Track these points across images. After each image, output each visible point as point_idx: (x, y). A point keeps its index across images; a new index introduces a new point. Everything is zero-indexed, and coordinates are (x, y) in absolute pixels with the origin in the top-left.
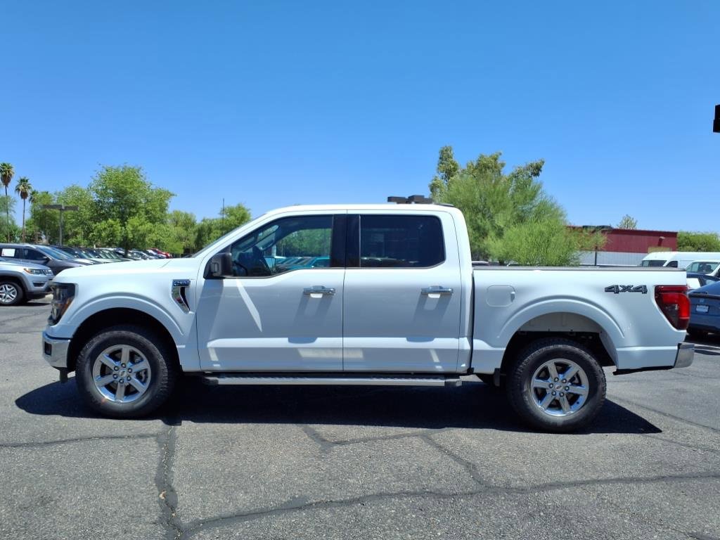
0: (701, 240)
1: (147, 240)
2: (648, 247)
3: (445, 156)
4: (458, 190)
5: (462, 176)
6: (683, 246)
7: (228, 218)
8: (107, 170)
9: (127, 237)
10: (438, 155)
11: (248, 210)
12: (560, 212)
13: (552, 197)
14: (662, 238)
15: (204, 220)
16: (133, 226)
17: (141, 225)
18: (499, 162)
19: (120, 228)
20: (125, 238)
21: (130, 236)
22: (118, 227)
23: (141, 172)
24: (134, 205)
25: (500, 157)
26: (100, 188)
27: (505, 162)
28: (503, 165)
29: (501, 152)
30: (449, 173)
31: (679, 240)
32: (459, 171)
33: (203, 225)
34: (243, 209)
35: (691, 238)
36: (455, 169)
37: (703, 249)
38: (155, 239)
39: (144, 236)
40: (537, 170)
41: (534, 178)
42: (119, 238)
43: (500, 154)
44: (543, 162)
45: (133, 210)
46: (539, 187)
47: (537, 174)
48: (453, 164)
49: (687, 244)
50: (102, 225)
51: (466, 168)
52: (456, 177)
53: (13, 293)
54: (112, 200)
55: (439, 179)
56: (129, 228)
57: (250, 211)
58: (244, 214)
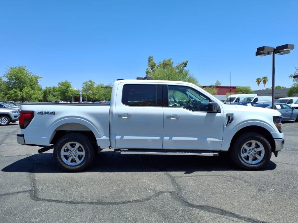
0: (244, 89)
1: (32, 97)
2: (226, 92)
3: (150, 60)
4: (158, 74)
5: (157, 68)
6: (238, 92)
7: (62, 87)
8: (11, 69)
9: (23, 96)
10: (148, 60)
11: (69, 83)
12: (196, 81)
13: (193, 75)
14: (231, 89)
15: (46, 88)
16: (25, 92)
17: (29, 91)
18: (171, 62)
19: (20, 93)
20: (22, 97)
21: (25, 96)
22: (19, 93)
23: (26, 69)
24: (24, 83)
25: (171, 60)
26: (9, 76)
27: (173, 62)
28: (173, 63)
29: (171, 58)
30: (153, 67)
31: (237, 90)
32: (156, 66)
33: (47, 90)
34: (68, 82)
35: (241, 89)
36: (155, 65)
37: (245, 92)
38: (36, 97)
39: (31, 96)
40: (185, 65)
41: (185, 68)
42: (20, 97)
43: (171, 59)
44: (188, 62)
45: (24, 85)
46: (188, 71)
47: (185, 66)
48: (154, 63)
49: (239, 91)
50: (12, 92)
51: (159, 64)
52: (155, 68)
53: (7, 121)
54: (15, 81)
55: (149, 69)
56: (24, 92)
57: (71, 83)
58: (69, 85)
